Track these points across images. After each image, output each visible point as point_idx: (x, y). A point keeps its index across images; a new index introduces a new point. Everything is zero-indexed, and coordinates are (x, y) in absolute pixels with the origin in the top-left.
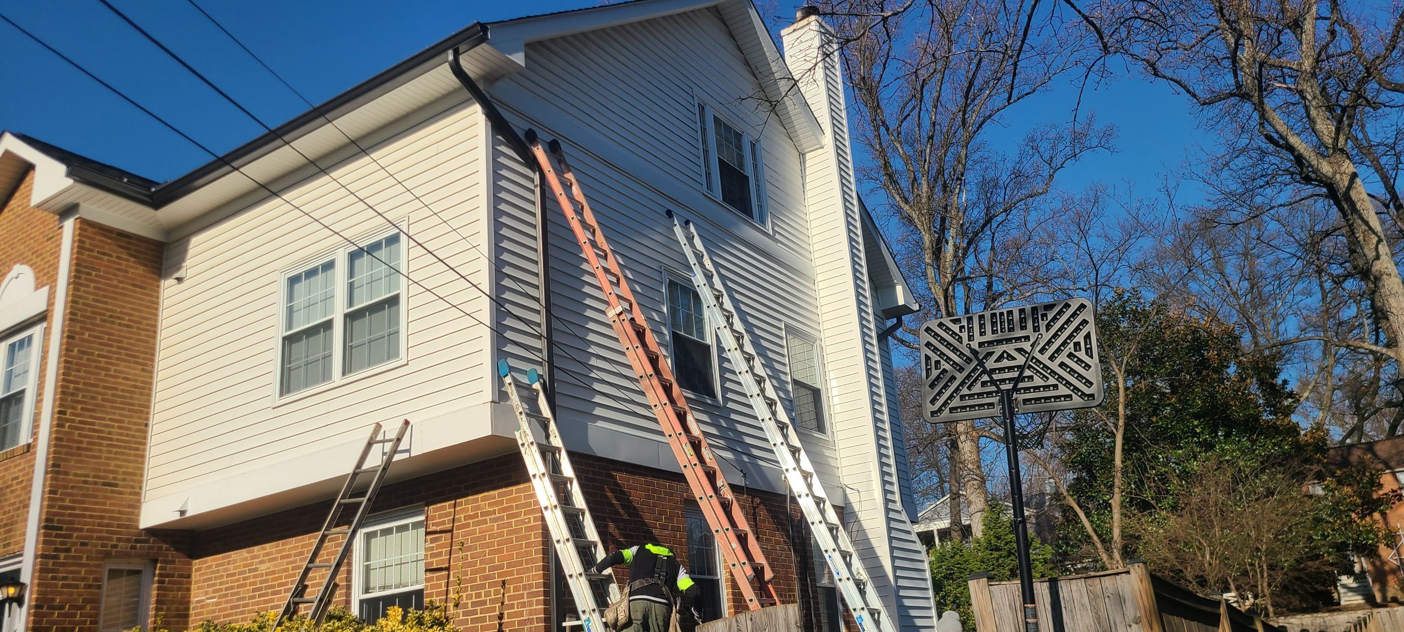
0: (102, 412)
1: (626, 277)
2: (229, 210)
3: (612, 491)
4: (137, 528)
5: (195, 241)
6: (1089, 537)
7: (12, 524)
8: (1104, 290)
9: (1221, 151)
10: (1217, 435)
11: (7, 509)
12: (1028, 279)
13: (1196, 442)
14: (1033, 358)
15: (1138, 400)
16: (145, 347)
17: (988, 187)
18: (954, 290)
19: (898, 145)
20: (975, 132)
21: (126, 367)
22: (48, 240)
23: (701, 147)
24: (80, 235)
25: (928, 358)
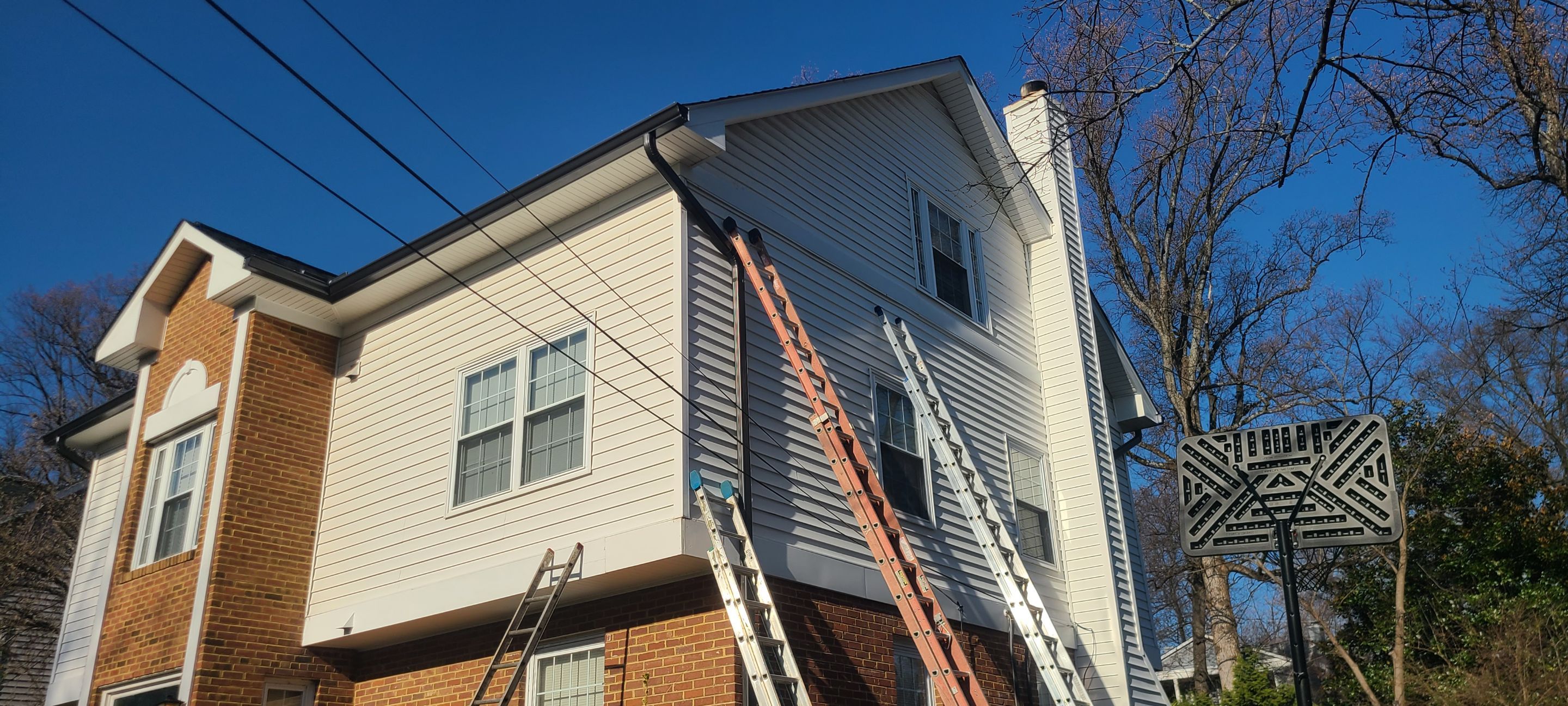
0: (269, 518)
1: (831, 381)
2: (406, 305)
3: (813, 621)
4: (299, 645)
5: (370, 336)
6: (1364, 695)
7: (172, 636)
8: (1380, 403)
9: (1520, 243)
10: (1521, 579)
11: (168, 620)
12: (1287, 389)
13: (1495, 586)
14: (1315, 483)
15: (1423, 534)
16: (314, 450)
17: (1237, 282)
18: (1197, 400)
19: (1132, 234)
20: (1222, 220)
21: (294, 470)
22: (222, 334)
23: (914, 237)
24: (254, 329)
25: (1186, 480)
